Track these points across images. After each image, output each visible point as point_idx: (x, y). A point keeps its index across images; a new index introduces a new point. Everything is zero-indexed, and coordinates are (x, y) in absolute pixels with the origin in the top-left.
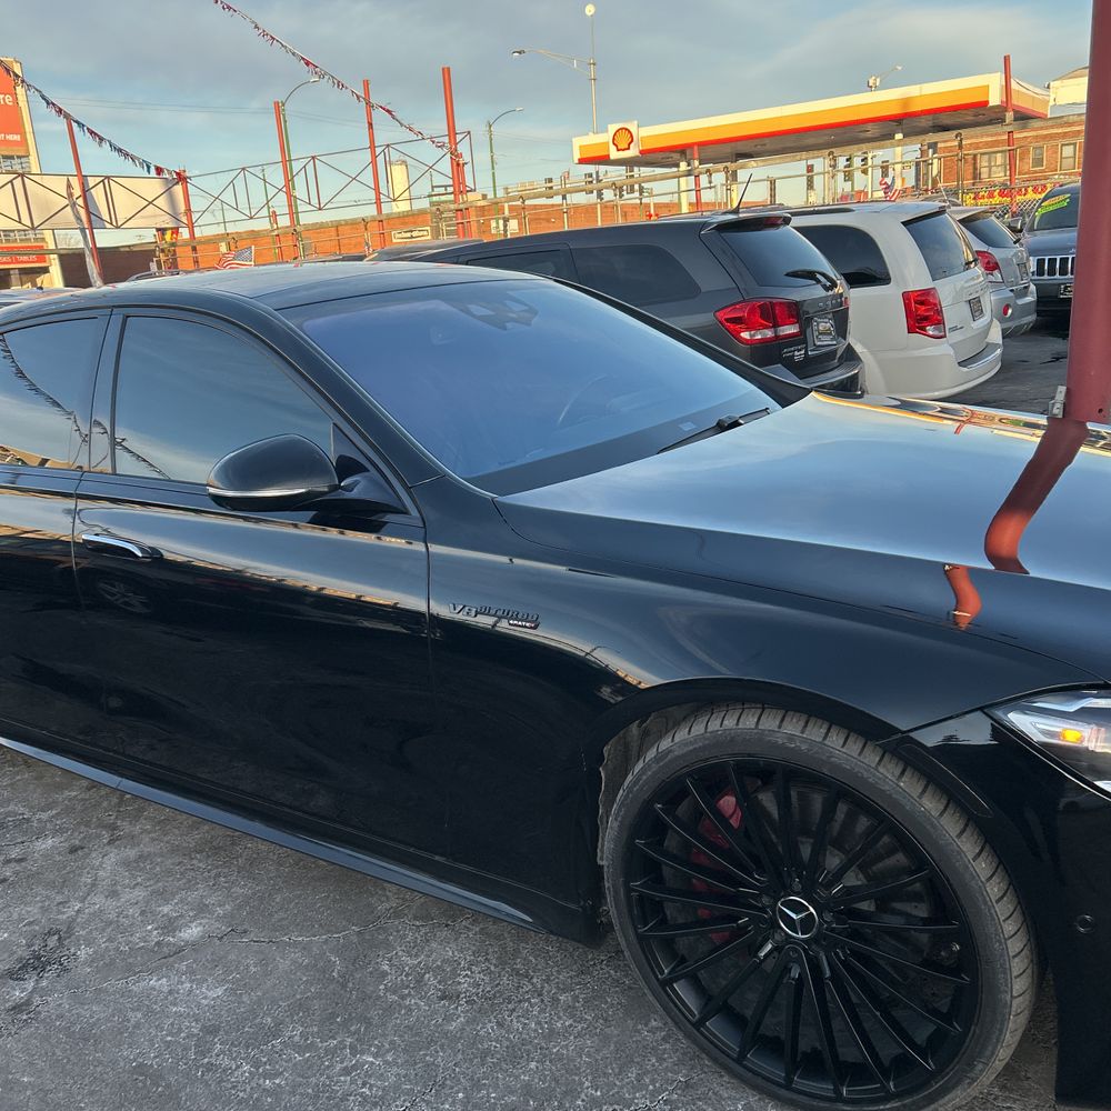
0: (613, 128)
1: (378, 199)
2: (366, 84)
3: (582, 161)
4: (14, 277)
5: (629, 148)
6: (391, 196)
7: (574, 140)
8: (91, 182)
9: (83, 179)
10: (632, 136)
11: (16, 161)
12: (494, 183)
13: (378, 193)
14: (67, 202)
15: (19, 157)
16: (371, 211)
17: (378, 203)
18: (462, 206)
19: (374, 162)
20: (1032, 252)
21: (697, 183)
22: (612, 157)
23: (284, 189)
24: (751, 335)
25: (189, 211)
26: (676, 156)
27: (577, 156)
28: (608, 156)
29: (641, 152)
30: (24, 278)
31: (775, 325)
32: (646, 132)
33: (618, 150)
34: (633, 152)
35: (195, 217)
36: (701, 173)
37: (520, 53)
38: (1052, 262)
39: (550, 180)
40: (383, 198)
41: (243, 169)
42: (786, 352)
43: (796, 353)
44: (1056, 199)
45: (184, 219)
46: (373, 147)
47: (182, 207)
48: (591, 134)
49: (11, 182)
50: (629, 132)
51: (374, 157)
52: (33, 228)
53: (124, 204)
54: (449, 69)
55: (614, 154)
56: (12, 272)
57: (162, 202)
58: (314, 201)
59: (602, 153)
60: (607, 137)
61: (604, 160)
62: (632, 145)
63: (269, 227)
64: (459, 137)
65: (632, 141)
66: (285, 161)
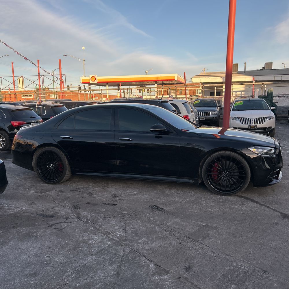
0: (91, 76)
2: (38, 61)
3: (83, 83)
5: (95, 81)
7: (81, 78)
10: (95, 78)
19: (39, 79)
20: (198, 111)
21: (121, 91)
23: (13, 83)
26: (106, 84)
27: (81, 82)
28: (89, 82)
29: (98, 82)
32: (99, 78)
34: (96, 82)
36: (122, 89)
37: (65, 56)
38: (201, 113)
44: (197, 101)
46: (39, 75)
54: (60, 60)
55: (91, 82)
58: (21, 87)
59: (88, 81)
60: (89, 78)
61: (88, 83)
64: (62, 76)
66: (13, 77)
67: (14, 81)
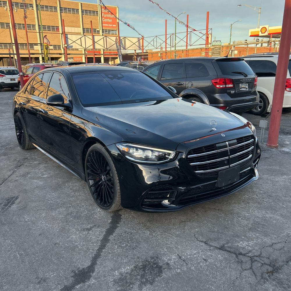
0: (261, 27)
1: (187, 45)
3: (251, 36)
4: (110, 59)
5: (265, 33)
6: (190, 44)
7: (250, 30)
8: (121, 38)
9: (120, 37)
10: (266, 29)
11: (114, 31)
12: (230, 41)
13: (187, 43)
14: (115, 43)
15: (115, 30)
16: (185, 48)
17: (187, 46)
18: (207, 48)
19: (187, 36)
22: (260, 35)
23: (165, 42)
24: (219, 86)
25: (143, 46)
27: (250, 34)
28: (259, 35)
29: (269, 34)
30: (112, 60)
31: (226, 84)
32: (271, 28)
33: (262, 33)
34: (266, 34)
35: (144, 47)
37: (240, 5)
39: (246, 40)
40: (188, 45)
41: (156, 36)
42: (228, 91)
43: (232, 91)
45: (142, 48)
46: (187, 32)
47: (141, 45)
48: (257, 28)
49: (103, 38)
50: (266, 28)
51: (187, 34)
52: (107, 49)
53: (128, 44)
55: (260, 34)
56: (110, 58)
57: (137, 44)
59: (257, 34)
60: (259, 29)
61: (257, 36)
62: (266, 32)
63: (160, 51)
64: (209, 30)
65: (266, 31)
66: (166, 35)
67: (166, 40)
